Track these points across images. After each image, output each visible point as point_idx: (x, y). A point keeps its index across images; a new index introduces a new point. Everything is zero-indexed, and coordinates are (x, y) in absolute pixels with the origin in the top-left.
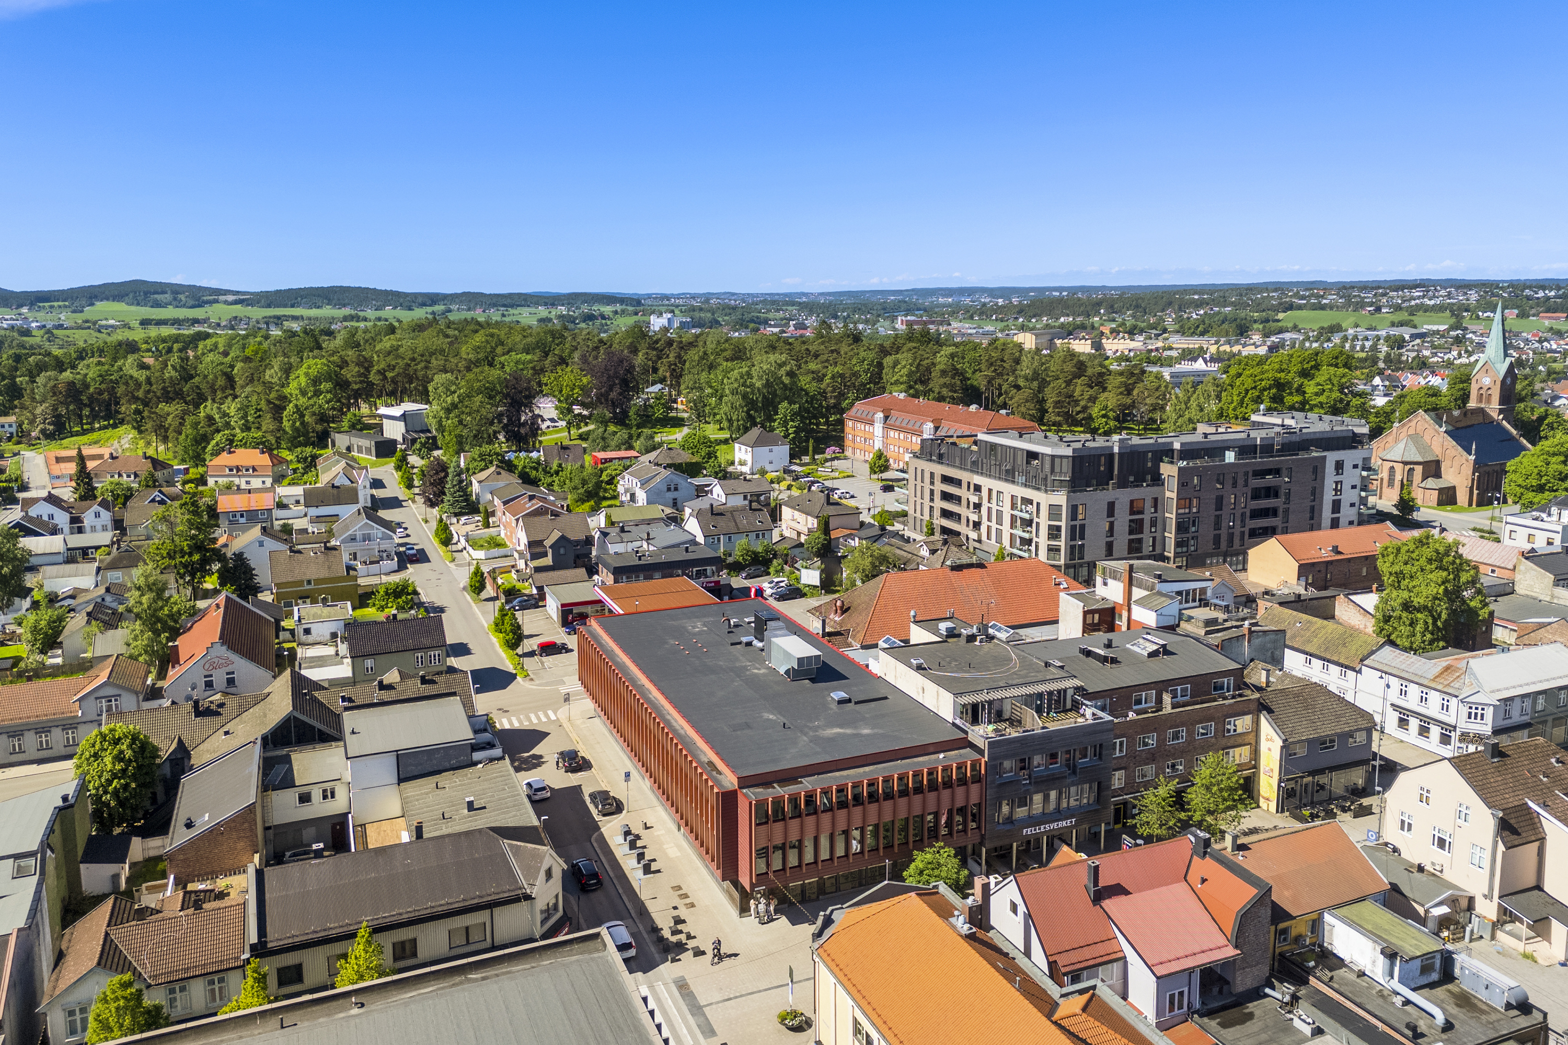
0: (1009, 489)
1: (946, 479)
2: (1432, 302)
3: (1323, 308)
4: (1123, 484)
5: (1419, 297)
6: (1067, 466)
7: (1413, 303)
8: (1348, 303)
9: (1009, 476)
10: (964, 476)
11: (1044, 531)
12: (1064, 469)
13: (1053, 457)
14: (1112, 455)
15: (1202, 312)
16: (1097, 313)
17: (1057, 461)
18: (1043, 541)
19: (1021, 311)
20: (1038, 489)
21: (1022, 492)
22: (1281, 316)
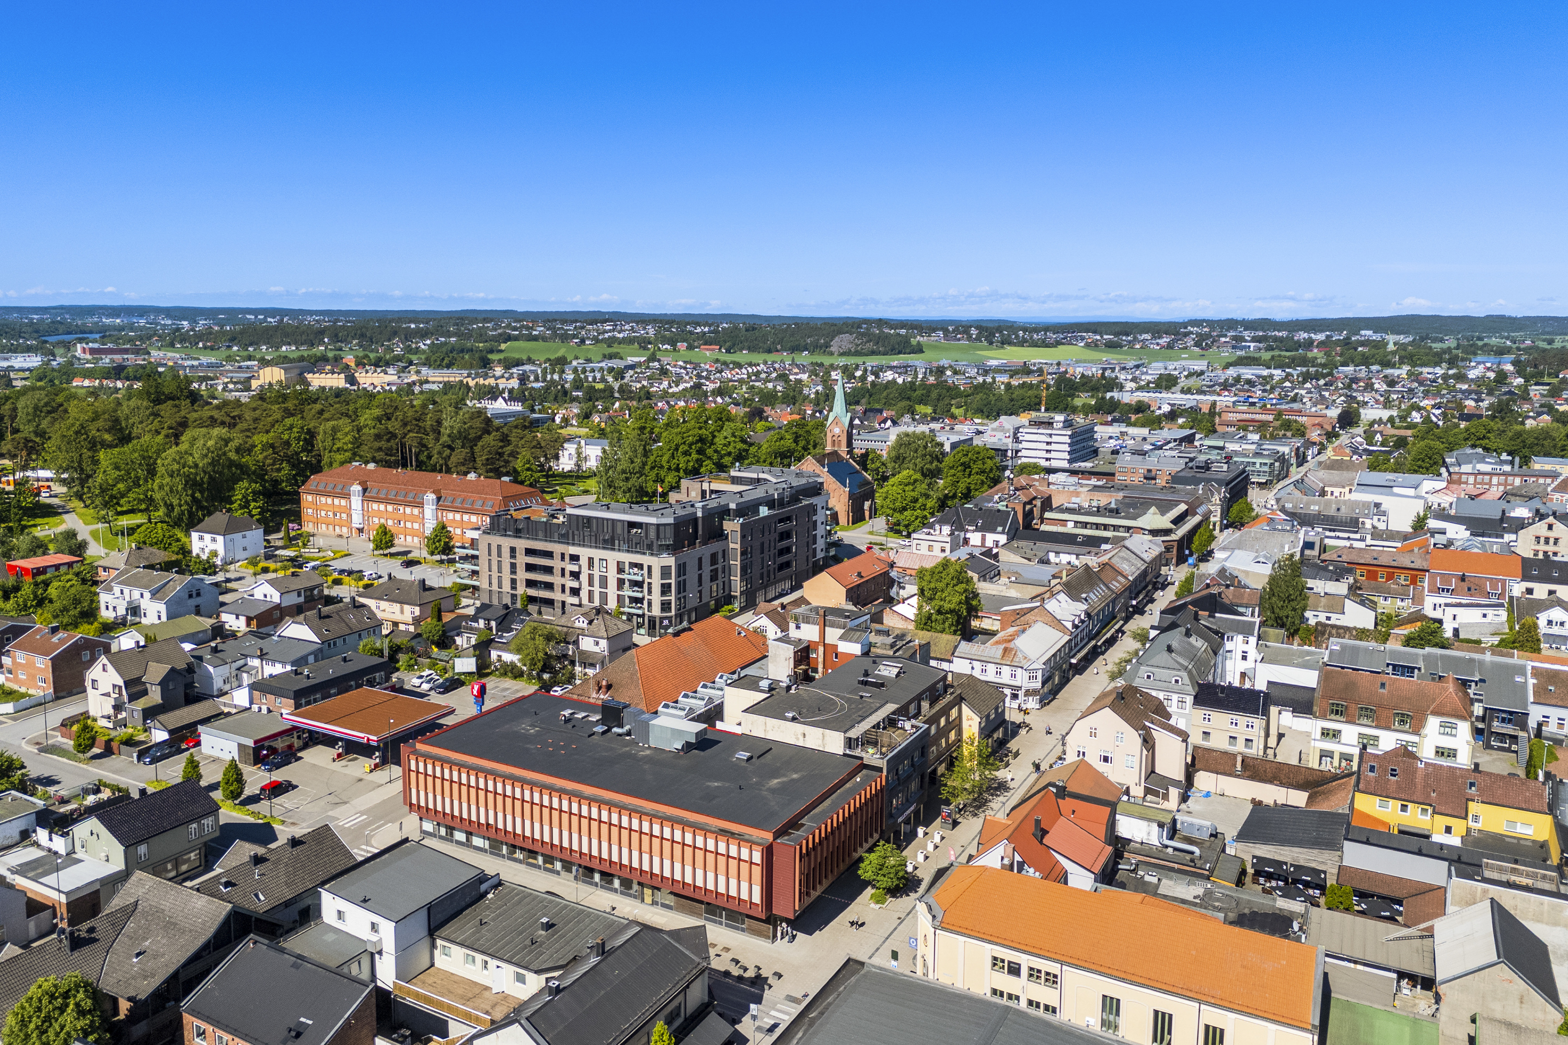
0: (613, 557)
1: (529, 552)
2: (621, 335)
3: (535, 338)
4: (704, 543)
5: (610, 331)
6: (669, 532)
7: (606, 335)
8: (555, 335)
9: (609, 544)
10: (557, 548)
11: (656, 589)
12: (668, 535)
13: (658, 525)
14: (696, 520)
15: (428, 342)
16: (321, 342)
17: (662, 528)
18: (656, 598)
19: (233, 339)
20: (644, 554)
21: (628, 558)
22: (503, 346)
